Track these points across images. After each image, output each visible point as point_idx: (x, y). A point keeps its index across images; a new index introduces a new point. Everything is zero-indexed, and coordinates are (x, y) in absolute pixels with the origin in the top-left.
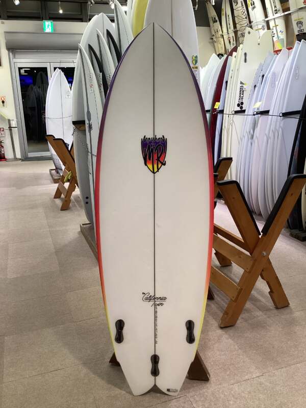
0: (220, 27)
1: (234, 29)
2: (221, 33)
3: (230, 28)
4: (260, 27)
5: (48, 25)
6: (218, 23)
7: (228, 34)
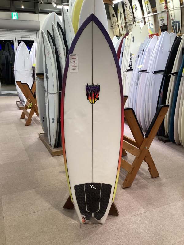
0: (117, 19)
1: (125, 21)
2: (117, 23)
3: (122, 21)
4: (140, 21)
5: (15, 15)
6: (116, 17)
7: (121, 24)
